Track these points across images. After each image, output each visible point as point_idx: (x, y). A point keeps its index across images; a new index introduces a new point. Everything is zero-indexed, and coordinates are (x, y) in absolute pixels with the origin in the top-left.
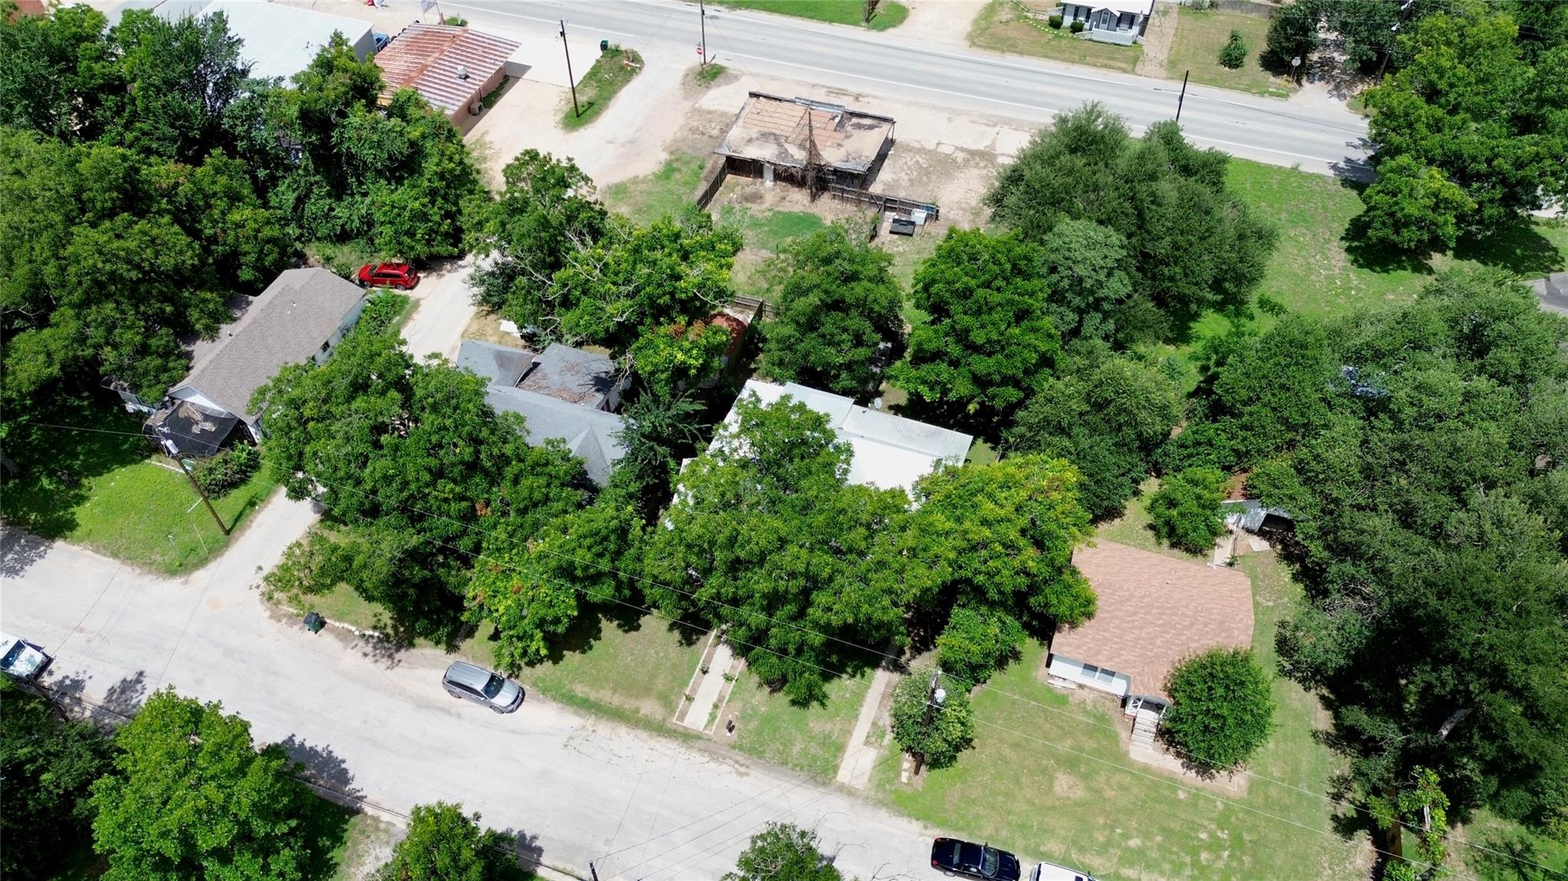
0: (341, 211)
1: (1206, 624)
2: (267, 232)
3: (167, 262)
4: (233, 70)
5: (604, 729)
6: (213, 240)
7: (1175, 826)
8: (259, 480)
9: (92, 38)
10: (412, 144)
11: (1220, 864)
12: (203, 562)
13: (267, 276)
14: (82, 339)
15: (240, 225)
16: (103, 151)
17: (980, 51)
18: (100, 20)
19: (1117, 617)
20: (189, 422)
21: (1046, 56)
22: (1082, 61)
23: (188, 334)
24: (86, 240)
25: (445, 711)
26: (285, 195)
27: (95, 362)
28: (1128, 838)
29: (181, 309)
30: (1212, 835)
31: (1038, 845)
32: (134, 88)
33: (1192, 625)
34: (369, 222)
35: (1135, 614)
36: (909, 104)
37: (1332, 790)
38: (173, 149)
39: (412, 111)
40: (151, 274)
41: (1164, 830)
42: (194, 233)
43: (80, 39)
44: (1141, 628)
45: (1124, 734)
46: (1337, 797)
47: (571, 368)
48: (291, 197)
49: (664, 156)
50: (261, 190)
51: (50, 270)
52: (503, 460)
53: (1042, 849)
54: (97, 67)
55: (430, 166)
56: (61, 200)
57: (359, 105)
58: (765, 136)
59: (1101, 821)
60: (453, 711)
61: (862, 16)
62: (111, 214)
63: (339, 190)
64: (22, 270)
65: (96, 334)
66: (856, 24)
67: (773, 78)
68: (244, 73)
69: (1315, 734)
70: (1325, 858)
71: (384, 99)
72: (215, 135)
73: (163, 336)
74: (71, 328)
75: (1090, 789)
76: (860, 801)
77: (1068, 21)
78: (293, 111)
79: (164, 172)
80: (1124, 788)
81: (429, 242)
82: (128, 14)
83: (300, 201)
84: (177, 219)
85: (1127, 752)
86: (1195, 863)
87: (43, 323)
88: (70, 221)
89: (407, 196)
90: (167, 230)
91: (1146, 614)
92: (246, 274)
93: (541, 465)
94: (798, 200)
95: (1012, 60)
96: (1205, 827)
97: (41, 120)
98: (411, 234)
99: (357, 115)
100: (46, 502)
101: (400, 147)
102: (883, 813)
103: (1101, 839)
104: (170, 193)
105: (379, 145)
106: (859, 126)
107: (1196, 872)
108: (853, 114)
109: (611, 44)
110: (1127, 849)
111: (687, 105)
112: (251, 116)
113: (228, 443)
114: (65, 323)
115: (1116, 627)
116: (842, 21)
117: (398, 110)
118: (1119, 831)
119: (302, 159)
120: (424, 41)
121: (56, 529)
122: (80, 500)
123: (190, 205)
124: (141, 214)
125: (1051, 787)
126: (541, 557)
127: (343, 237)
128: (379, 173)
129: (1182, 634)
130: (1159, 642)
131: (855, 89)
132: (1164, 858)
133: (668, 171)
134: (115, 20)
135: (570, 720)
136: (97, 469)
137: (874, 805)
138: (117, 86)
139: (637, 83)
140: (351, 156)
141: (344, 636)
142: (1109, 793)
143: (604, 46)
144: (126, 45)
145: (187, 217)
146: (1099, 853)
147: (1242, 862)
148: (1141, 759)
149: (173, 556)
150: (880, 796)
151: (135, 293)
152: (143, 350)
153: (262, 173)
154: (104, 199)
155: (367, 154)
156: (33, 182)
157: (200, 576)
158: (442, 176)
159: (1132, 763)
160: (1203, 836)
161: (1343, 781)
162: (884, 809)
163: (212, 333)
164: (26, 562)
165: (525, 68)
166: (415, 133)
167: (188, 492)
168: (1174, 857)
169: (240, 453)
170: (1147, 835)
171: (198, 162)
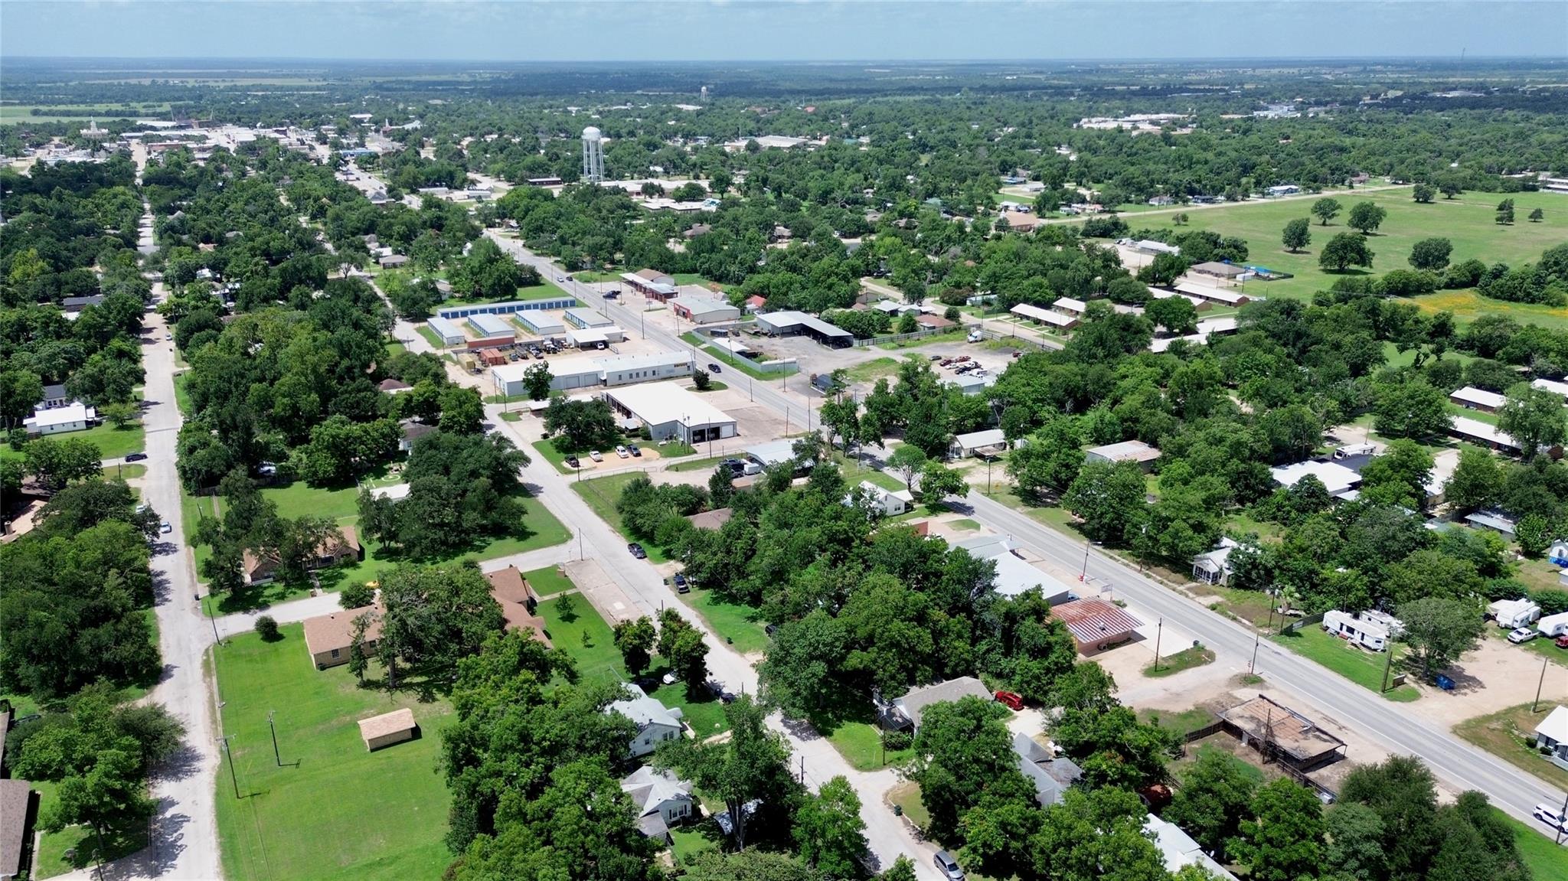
0: (1004, 662)
2: (965, 656)
3: (919, 648)
4: (989, 585)
6: (942, 649)
8: (907, 752)
9: (939, 553)
10: (1049, 643)
12: (870, 770)
13: (955, 675)
14: (874, 661)
15: (956, 648)
16: (921, 596)
17: (1456, 738)
18: (946, 547)
20: (894, 715)
21: (1505, 758)
22: (1533, 773)
23: (912, 681)
24: (897, 624)
25: (929, 868)
26: (983, 646)
27: (874, 673)
29: (915, 669)
32: (944, 578)
34: (1013, 672)
36: (1376, 745)
38: (947, 608)
39: (1057, 631)
40: (912, 649)
42: (936, 642)
43: (934, 551)
47: (1067, 770)
48: (985, 648)
49: (1191, 708)
50: (974, 641)
51: (879, 630)
52: (1003, 769)
54: (935, 565)
55: (1053, 657)
56: (897, 607)
57: (1033, 618)
58: (1252, 718)
61: (1380, 687)
62: (911, 620)
63: (1007, 654)
64: (870, 627)
65: (880, 662)
66: (1374, 690)
67: (1292, 698)
68: (993, 588)
71: (1048, 621)
72: (968, 609)
73: (902, 676)
74: (874, 655)
77: (1541, 745)
78: (1003, 610)
79: (938, 615)
81: (1035, 692)
82: (958, 548)
83: (988, 651)
84: (933, 632)
87: (864, 649)
88: (895, 616)
89: (1035, 667)
90: (927, 635)
92: (947, 671)
93: (1019, 780)
94: (1256, 759)
95: (1478, 752)
97: (904, 576)
98: (1028, 683)
99: (1030, 622)
100: (827, 722)
101: (1041, 642)
104: (935, 623)
105: (1032, 638)
106: (1318, 737)
108: (1318, 730)
109: (1201, 643)
111: (1226, 690)
112: (986, 606)
113: (903, 730)
114: (873, 652)
116: (1365, 685)
117: (1051, 629)
119: (998, 634)
120: (1094, 606)
121: (825, 733)
122: (839, 727)
123: (941, 631)
124: (920, 625)
126: (998, 815)
127: (999, 676)
128: (1028, 651)
131: (1342, 722)
133: (1189, 715)
134: (952, 549)
136: (850, 719)
138: (938, 575)
139: (1203, 668)
140: (1019, 639)
141: (906, 823)
143: (1196, 643)
144: (951, 560)
145: (938, 635)
149: (860, 762)
151: (902, 653)
152: (893, 677)
153: (978, 632)
154: (911, 613)
155: (1025, 639)
156: (891, 597)
157: (866, 774)
158: (1056, 664)
163: (922, 684)
164: (808, 738)
165: (1144, 638)
166: (1052, 639)
167: (879, 743)
169: (906, 737)
171: (953, 616)
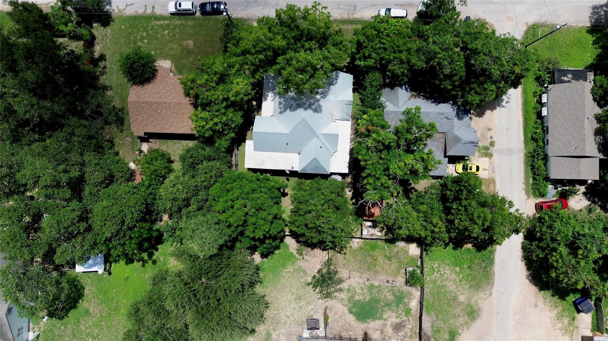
1: (145, 97)
5: (345, 16)
7: (154, 41)
11: (140, 34)
19: (176, 92)
28: (168, 33)
30: (143, 42)
31: (196, 22)
33: (150, 95)
35: (170, 94)
37: (106, 69)
41: (157, 39)
44: (168, 90)
45: (173, 68)
46: (105, 67)
53: (194, 21)
59: (177, 36)
60: (399, 6)
69: (111, 89)
70: (108, 46)
75: (182, 45)
76: (253, 19)
80: (171, 49)
85: (172, 62)
86: (147, 31)
91: (166, 95)
96: (145, 44)
102: (245, 17)
103: (177, 30)
107: (147, 28)
110: (168, 29)
115: (176, 89)
118: (171, 34)
121: (594, 30)
125: (194, 42)
129: (153, 92)
130: (161, 88)
132: (157, 30)
135: (358, 15)
137: (249, 19)
142: (175, 46)
146: (177, 25)
147: (134, 37)
148: (167, 61)
150: (248, 22)
159: (169, 59)
160: (146, 41)
161: (102, 73)
162: (245, 19)
168: (154, 31)
170: (163, 36)
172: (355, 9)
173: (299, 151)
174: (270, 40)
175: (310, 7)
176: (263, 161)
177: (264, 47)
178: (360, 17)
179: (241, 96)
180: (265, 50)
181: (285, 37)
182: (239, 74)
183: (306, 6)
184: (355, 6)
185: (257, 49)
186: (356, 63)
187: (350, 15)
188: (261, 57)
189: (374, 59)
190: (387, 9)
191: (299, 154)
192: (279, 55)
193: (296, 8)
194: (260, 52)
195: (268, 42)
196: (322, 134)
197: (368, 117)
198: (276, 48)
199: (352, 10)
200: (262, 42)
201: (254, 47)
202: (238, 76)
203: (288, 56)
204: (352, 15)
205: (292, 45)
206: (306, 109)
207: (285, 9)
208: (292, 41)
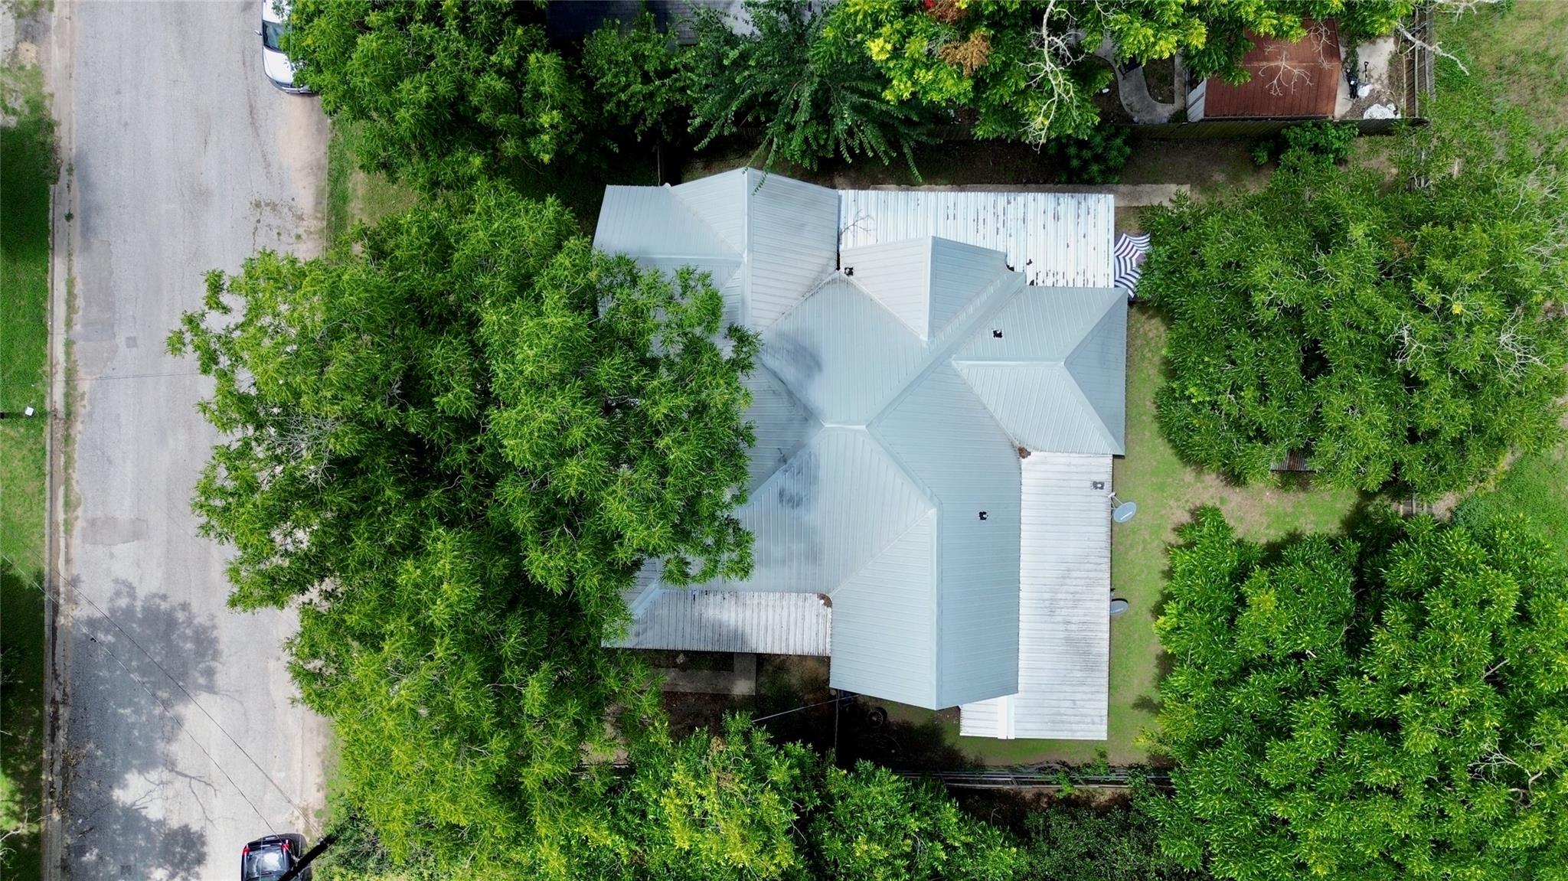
135: (303, 192)
172: (274, 207)
173: (1011, 455)
174: (425, 636)
175: (208, 387)
176: (1068, 640)
177: (472, 673)
178: (311, 179)
179: (769, 800)
180: (492, 672)
181: (413, 546)
182: (633, 812)
183: (204, 408)
184: (258, 205)
185: (486, 725)
186: (546, 158)
187: (301, 231)
188: (535, 693)
189: (525, 51)
190: (266, 43)
191: (1023, 453)
192: (518, 575)
193: (223, 477)
194: (507, 701)
195: (440, 650)
196: (933, 329)
197: (886, 30)
198: (476, 592)
199: (275, 221)
200: (437, 687)
201: (475, 738)
202: (643, 815)
203: (523, 519)
204: (301, 218)
205: (456, 501)
206: (808, 416)
207: (232, 551)
208: (436, 496)
